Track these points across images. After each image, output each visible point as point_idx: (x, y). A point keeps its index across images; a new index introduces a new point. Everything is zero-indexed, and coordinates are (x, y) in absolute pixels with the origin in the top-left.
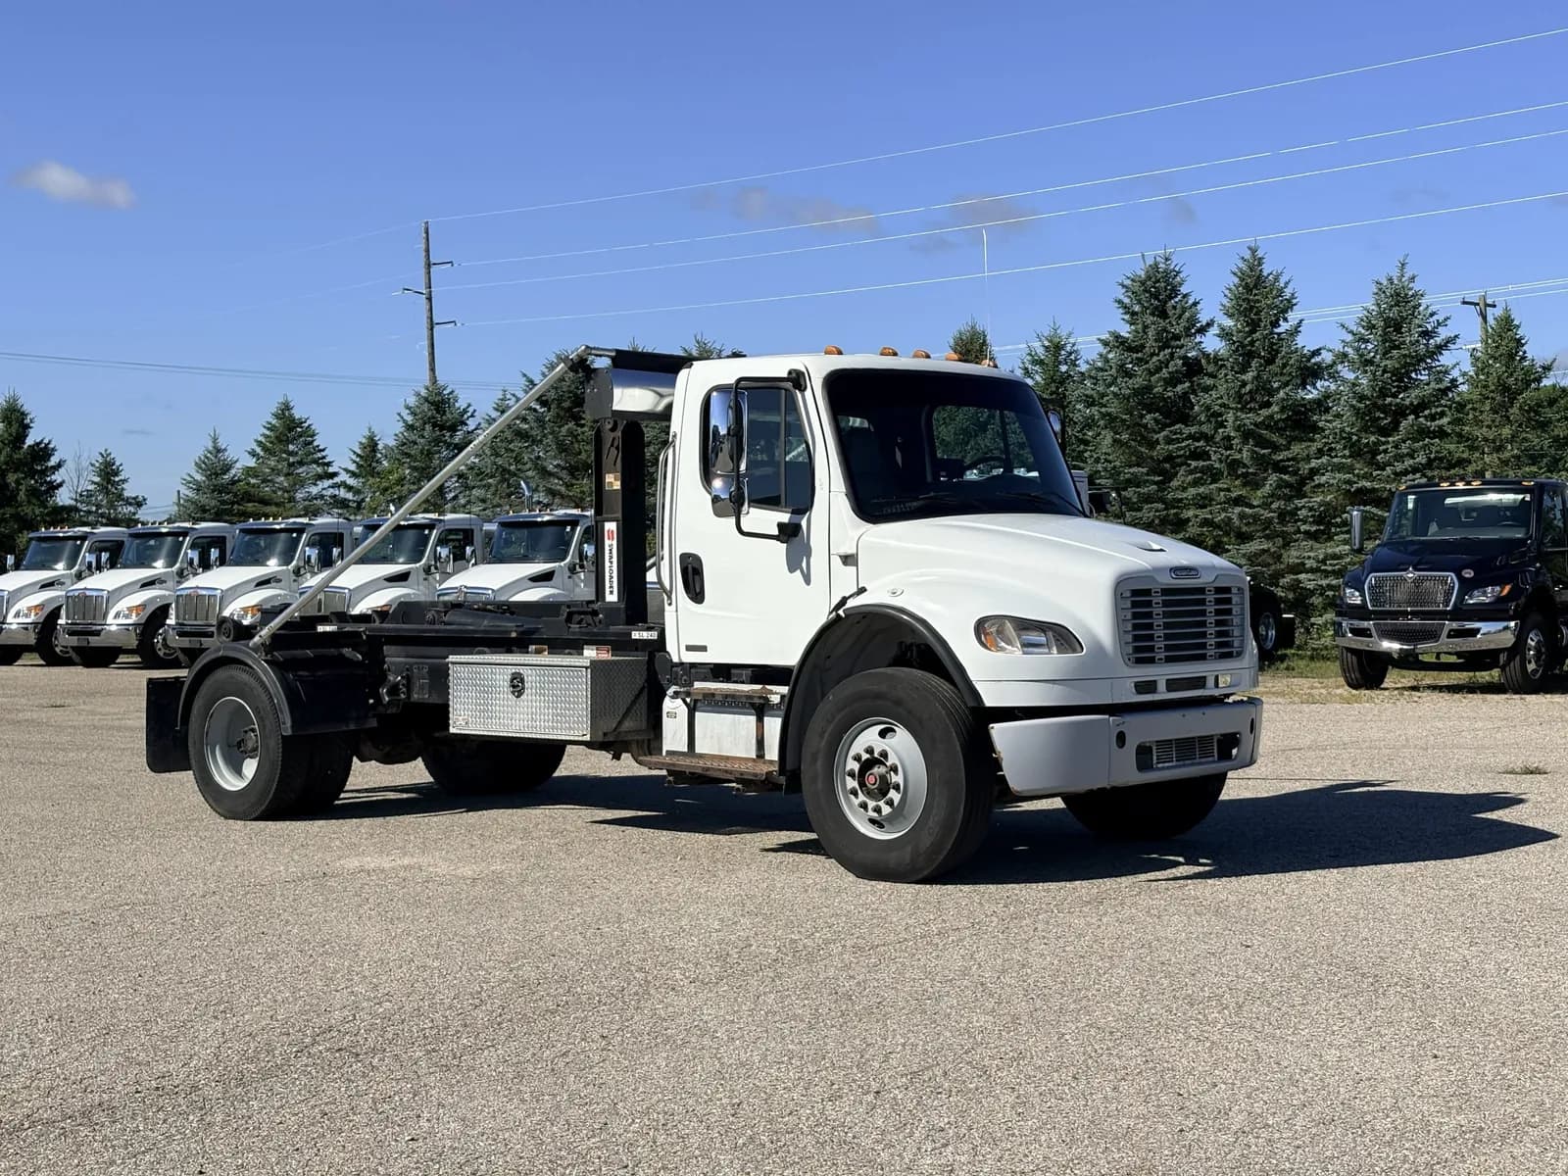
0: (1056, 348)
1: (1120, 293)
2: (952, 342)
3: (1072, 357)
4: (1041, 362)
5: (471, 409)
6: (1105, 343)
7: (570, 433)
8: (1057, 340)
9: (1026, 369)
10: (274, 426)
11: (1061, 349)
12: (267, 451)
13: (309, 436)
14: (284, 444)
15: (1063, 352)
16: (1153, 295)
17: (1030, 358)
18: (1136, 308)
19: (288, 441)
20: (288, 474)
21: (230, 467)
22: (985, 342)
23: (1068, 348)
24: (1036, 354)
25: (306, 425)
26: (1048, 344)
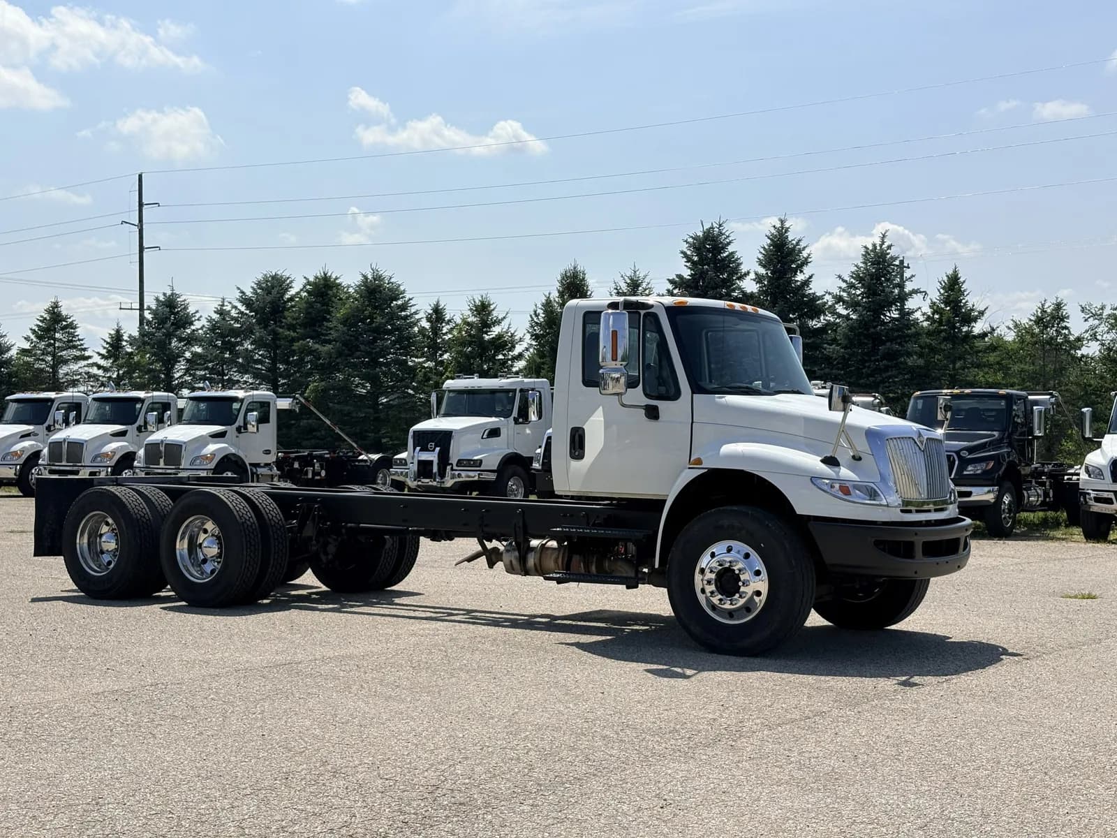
0: (635, 284)
1: (685, 247)
5: (198, 314)
6: (671, 282)
8: (636, 279)
10: (45, 319)
11: (639, 285)
12: (39, 337)
13: (72, 328)
14: (53, 333)
15: (640, 288)
16: (708, 250)
17: (615, 291)
18: (696, 259)
19: (55, 331)
20: (54, 356)
21: (9, 349)
22: (584, 278)
23: (644, 285)
24: (621, 288)
25: (69, 320)
26: (629, 281)
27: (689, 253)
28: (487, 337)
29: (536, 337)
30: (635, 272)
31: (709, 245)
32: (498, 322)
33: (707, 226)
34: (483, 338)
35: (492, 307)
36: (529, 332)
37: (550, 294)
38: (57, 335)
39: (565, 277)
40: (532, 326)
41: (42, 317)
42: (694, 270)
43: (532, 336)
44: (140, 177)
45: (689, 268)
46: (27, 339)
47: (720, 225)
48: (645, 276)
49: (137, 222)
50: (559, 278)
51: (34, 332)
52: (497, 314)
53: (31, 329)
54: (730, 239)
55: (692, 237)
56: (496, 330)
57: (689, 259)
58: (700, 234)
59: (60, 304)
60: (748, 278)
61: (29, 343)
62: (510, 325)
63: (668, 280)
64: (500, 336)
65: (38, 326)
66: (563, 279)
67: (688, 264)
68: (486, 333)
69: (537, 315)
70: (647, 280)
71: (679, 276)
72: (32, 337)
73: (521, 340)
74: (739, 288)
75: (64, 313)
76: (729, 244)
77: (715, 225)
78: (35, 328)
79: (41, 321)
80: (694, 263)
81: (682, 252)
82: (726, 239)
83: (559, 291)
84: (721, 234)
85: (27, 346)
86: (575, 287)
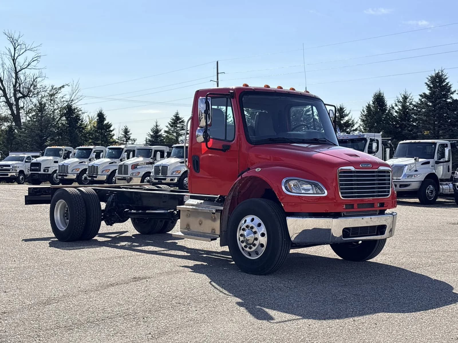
0: (405, 98)
3: (411, 101)
4: (401, 102)
6: (421, 96)
8: (406, 95)
10: (173, 119)
11: (407, 98)
12: (172, 126)
13: (183, 122)
14: (176, 124)
15: (408, 99)
16: (437, 82)
17: (397, 101)
18: (432, 86)
19: (177, 123)
20: (177, 133)
21: (161, 131)
22: (383, 96)
23: (410, 98)
24: (399, 99)
25: (182, 119)
26: (403, 96)
27: (429, 83)
28: (342, 122)
29: (363, 121)
30: (406, 92)
31: (438, 80)
32: (347, 115)
33: (437, 72)
34: (341, 122)
35: (344, 109)
36: (360, 118)
37: (369, 102)
38: (178, 125)
39: (375, 96)
40: (362, 116)
41: (172, 118)
42: (431, 91)
43: (361, 120)
44: (217, 62)
45: (429, 90)
46: (167, 127)
47: (442, 71)
48: (410, 94)
49: (216, 80)
50: (373, 96)
51: (169, 124)
52: (346, 112)
53: (169, 123)
54: (447, 76)
55: (430, 76)
56: (346, 118)
57: (429, 86)
58: (434, 75)
59: (179, 113)
60: (455, 93)
61: (168, 128)
62: (352, 116)
63: (419, 95)
64: (348, 121)
65: (171, 121)
66: (374, 96)
67: (429, 88)
68: (342, 120)
69: (364, 111)
70: (411, 95)
71: (424, 94)
72: (169, 126)
73: (357, 123)
74: (451, 98)
75: (180, 117)
76: (446, 79)
77: (440, 71)
78: (170, 123)
79: (172, 120)
80: (431, 87)
81: (426, 83)
82: (444, 77)
83: (373, 102)
84: (442, 75)
85: (167, 129)
86: (379, 100)
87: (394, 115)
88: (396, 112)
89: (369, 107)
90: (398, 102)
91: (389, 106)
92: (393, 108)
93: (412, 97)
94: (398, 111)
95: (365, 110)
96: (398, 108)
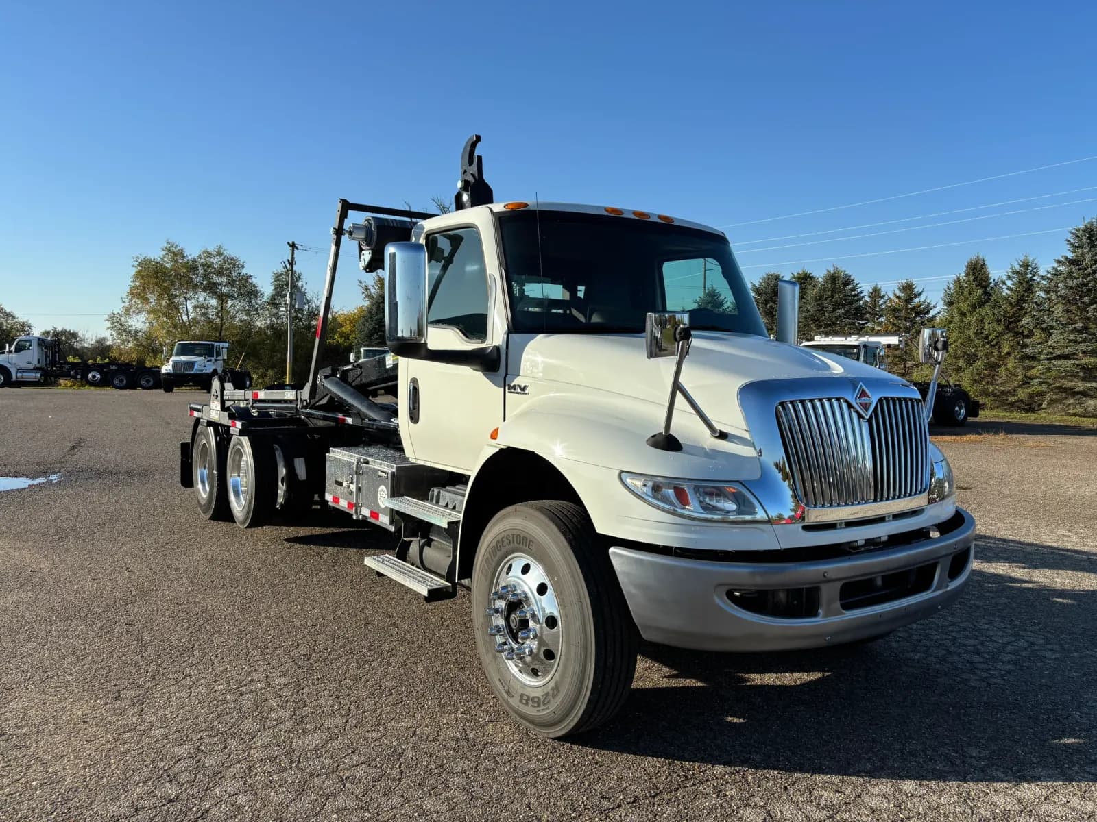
0: (1026, 265)
1: (1069, 237)
2: (966, 264)
3: (1035, 270)
4: (1018, 273)
5: (726, 300)
6: (1059, 262)
7: (771, 307)
8: (1026, 262)
9: (1009, 276)
11: (1029, 266)
15: (1030, 268)
17: (1011, 270)
18: (1077, 244)
24: (1015, 268)
26: (1021, 264)
27: (1072, 241)
28: (910, 306)
29: (947, 303)
30: (1027, 256)
32: (918, 296)
34: (908, 306)
35: (914, 286)
36: (942, 300)
37: (960, 274)
39: (970, 263)
40: (945, 296)
42: (1076, 252)
43: (944, 303)
45: (1072, 251)
48: (1035, 259)
52: (917, 291)
55: (1075, 229)
56: (917, 301)
57: (1072, 245)
58: (1082, 227)
62: (926, 297)
63: (1055, 260)
64: (919, 305)
67: (1072, 248)
68: (910, 303)
69: (949, 288)
71: (1064, 257)
80: (1076, 247)
86: (977, 270)
87: (1004, 294)
88: (1009, 289)
89: (958, 281)
90: (1013, 273)
91: (994, 280)
92: (1004, 283)
93: (1036, 264)
94: (1012, 286)
95: (951, 286)
96: (1012, 282)
